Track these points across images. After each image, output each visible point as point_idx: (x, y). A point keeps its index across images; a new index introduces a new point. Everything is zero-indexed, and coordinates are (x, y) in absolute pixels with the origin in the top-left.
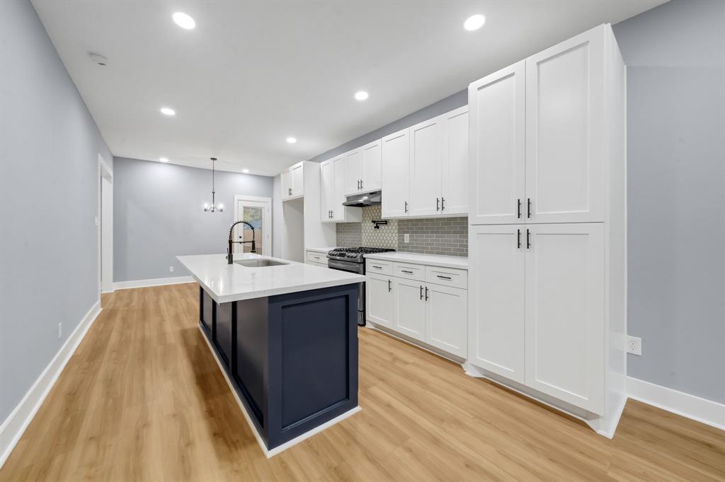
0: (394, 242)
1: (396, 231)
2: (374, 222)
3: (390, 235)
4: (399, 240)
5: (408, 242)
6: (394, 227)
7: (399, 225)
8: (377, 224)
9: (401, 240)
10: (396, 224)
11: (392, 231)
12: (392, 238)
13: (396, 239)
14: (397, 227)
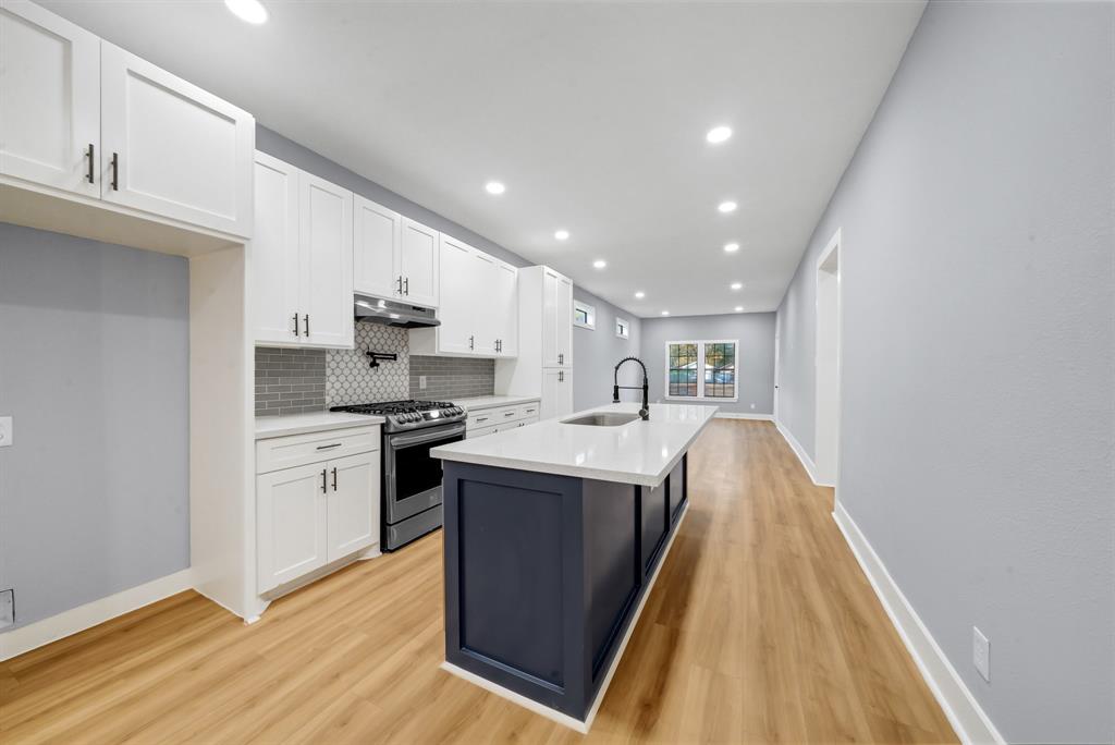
0: (403, 389)
1: (406, 372)
2: (370, 354)
3: (396, 378)
4: (410, 385)
5: (425, 387)
6: (403, 366)
7: (411, 363)
8: (374, 359)
9: (414, 385)
10: (406, 361)
11: (399, 372)
12: (399, 384)
13: (406, 383)
14: (408, 366)
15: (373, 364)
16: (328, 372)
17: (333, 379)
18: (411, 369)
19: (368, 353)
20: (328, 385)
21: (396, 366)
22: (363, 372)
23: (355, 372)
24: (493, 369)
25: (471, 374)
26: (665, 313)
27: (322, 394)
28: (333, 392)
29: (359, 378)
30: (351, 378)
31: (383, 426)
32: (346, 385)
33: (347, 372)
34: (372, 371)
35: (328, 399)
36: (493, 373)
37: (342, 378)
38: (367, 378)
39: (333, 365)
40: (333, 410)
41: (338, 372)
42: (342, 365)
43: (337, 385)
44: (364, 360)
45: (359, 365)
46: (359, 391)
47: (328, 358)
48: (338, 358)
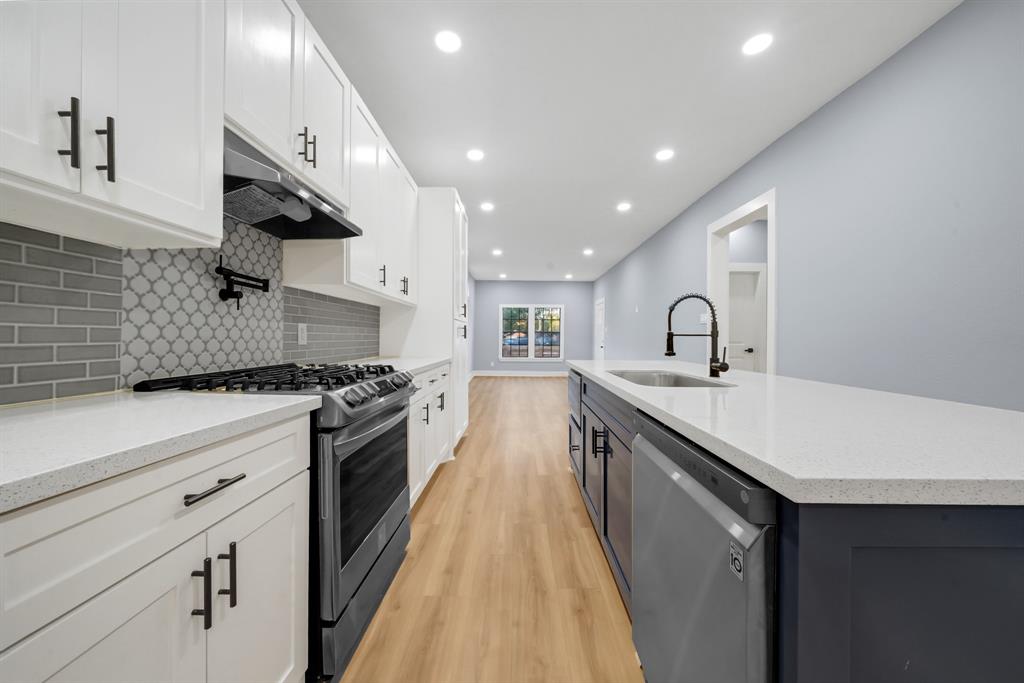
0: (274, 345)
1: (279, 314)
2: (225, 272)
3: (264, 324)
4: (285, 337)
5: (305, 341)
6: (274, 304)
7: (286, 299)
8: (231, 284)
9: (291, 338)
10: (279, 295)
11: (269, 313)
12: (269, 334)
13: (279, 335)
14: (282, 305)
15: (225, 295)
16: (129, 299)
17: (140, 316)
18: (287, 310)
19: (219, 270)
20: (127, 332)
21: (264, 303)
22: (207, 307)
23: (190, 305)
24: (378, 321)
25: (356, 324)
26: (503, 276)
27: (112, 352)
28: (138, 348)
29: (198, 320)
30: (181, 318)
31: (314, 415)
32: (171, 332)
33: (172, 304)
34: (222, 307)
35: (127, 364)
36: (378, 326)
37: (161, 317)
38: (214, 321)
39: (140, 285)
40: (143, 387)
41: (151, 301)
42: (162, 288)
43: (150, 332)
44: (208, 283)
45: (199, 293)
46: (197, 346)
47: (129, 267)
48: (152, 271)
